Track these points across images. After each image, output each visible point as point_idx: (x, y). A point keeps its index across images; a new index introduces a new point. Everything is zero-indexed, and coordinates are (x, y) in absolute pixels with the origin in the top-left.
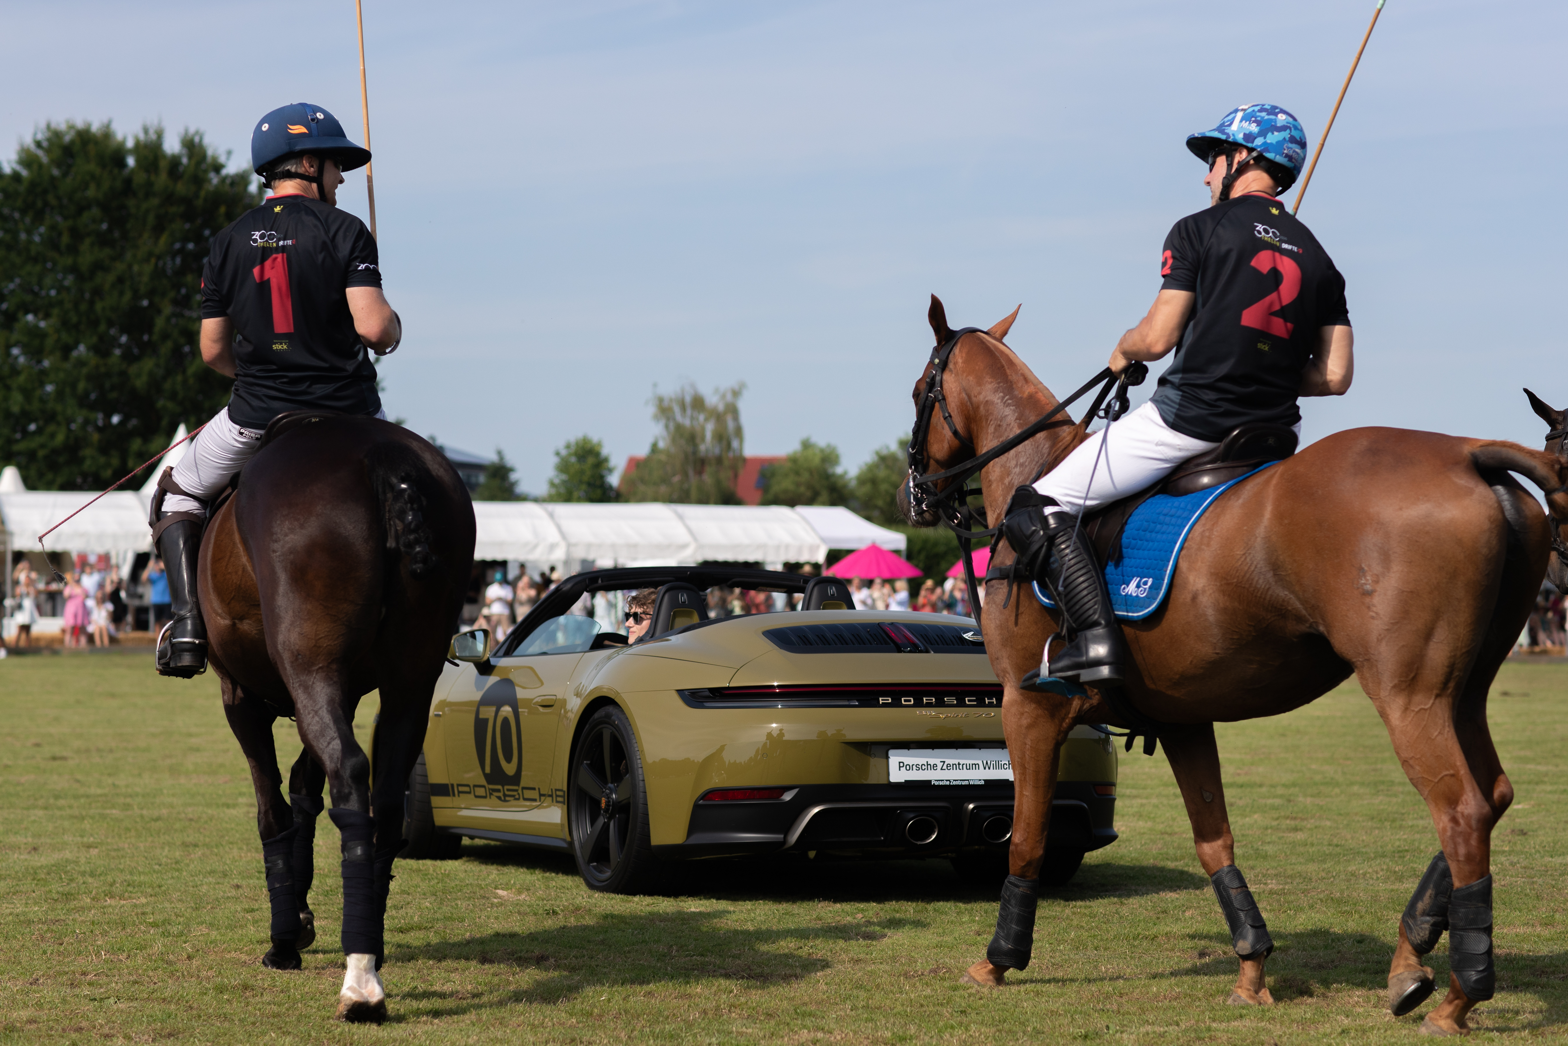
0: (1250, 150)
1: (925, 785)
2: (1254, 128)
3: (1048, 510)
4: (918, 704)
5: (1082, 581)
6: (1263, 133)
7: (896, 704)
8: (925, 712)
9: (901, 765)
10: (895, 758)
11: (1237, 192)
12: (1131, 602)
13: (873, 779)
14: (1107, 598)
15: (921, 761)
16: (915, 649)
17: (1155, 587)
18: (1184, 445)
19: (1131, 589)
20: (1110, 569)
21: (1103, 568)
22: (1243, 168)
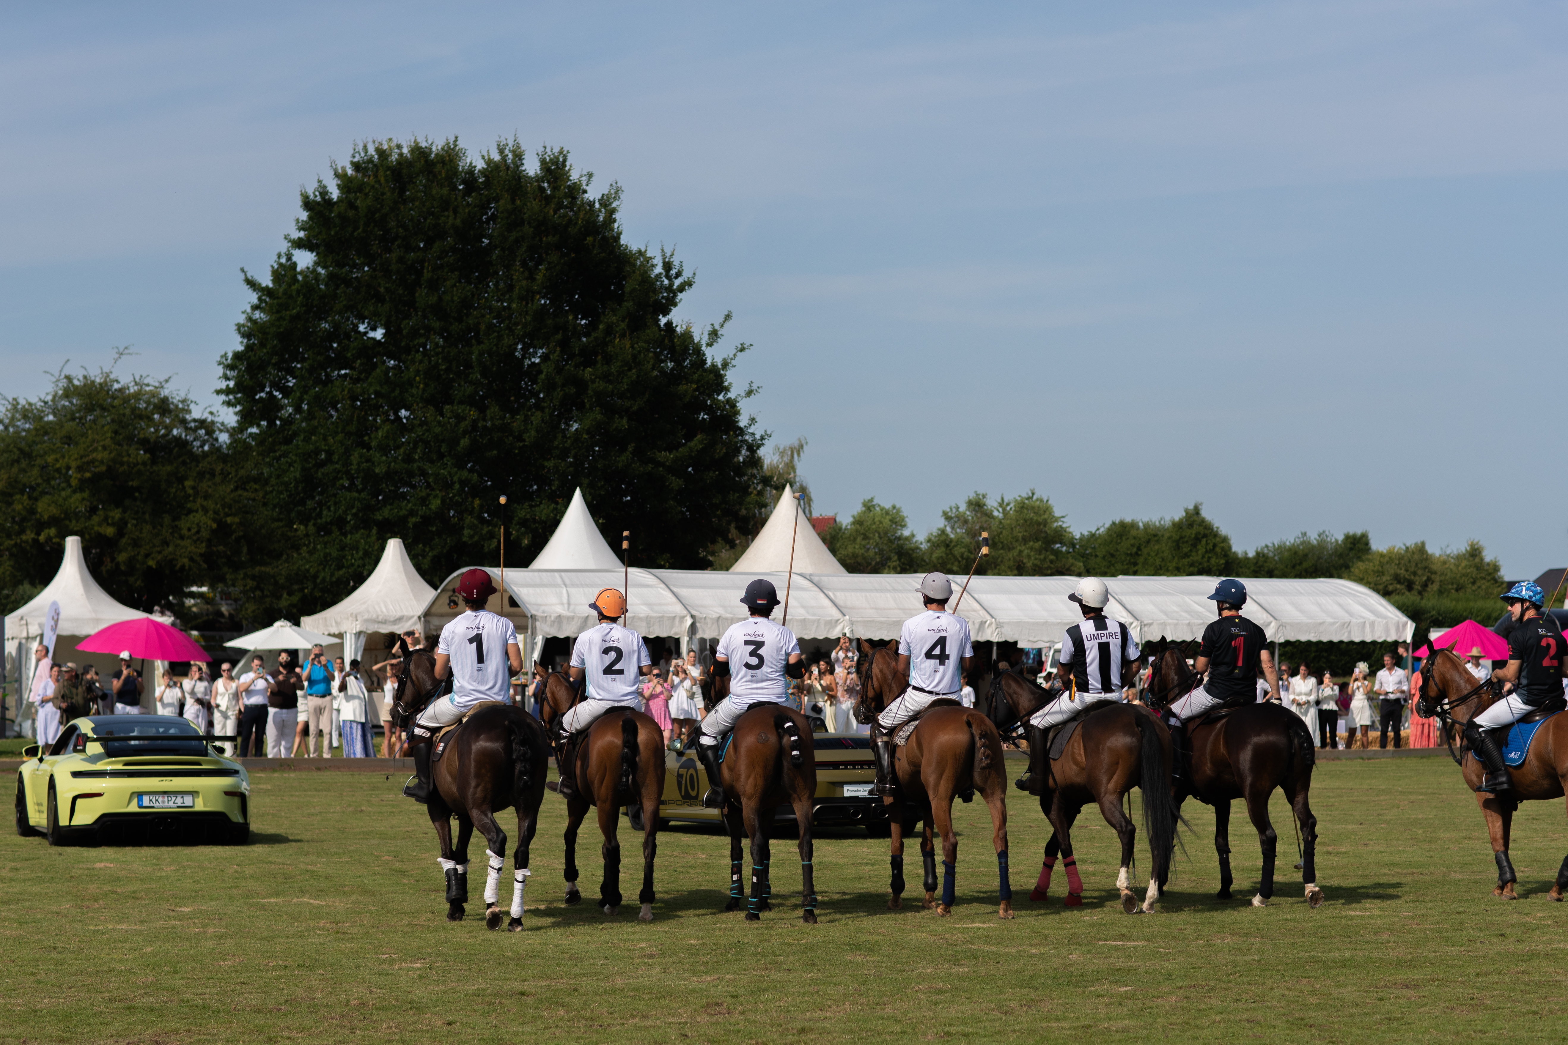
0: (1530, 602)
1: (857, 797)
2: (1531, 594)
3: (1481, 730)
4: (854, 768)
5: (1495, 754)
6: (1534, 596)
7: (846, 768)
8: (856, 771)
9: (848, 790)
10: (846, 788)
11: (1526, 618)
12: (1513, 760)
13: (838, 795)
14: (1503, 758)
15: (855, 789)
16: (853, 748)
17: (1521, 755)
18: (1529, 708)
19: (1512, 755)
20: (1504, 748)
21: (1501, 749)
22: (1528, 608)
